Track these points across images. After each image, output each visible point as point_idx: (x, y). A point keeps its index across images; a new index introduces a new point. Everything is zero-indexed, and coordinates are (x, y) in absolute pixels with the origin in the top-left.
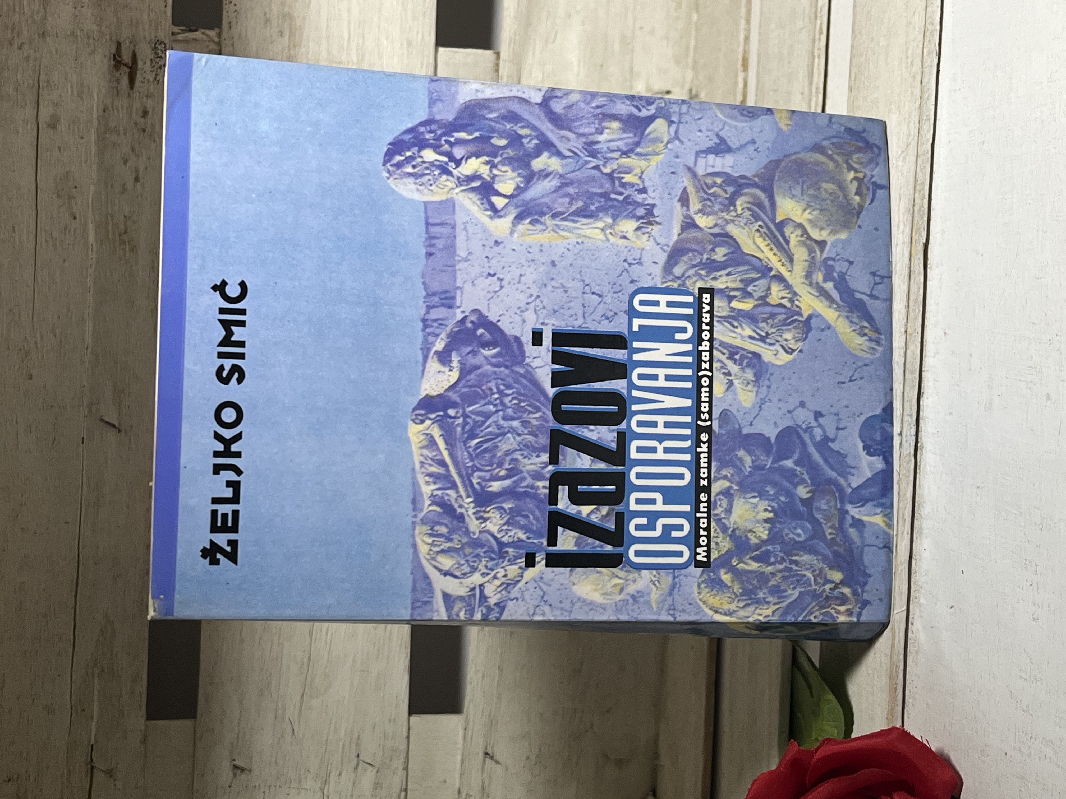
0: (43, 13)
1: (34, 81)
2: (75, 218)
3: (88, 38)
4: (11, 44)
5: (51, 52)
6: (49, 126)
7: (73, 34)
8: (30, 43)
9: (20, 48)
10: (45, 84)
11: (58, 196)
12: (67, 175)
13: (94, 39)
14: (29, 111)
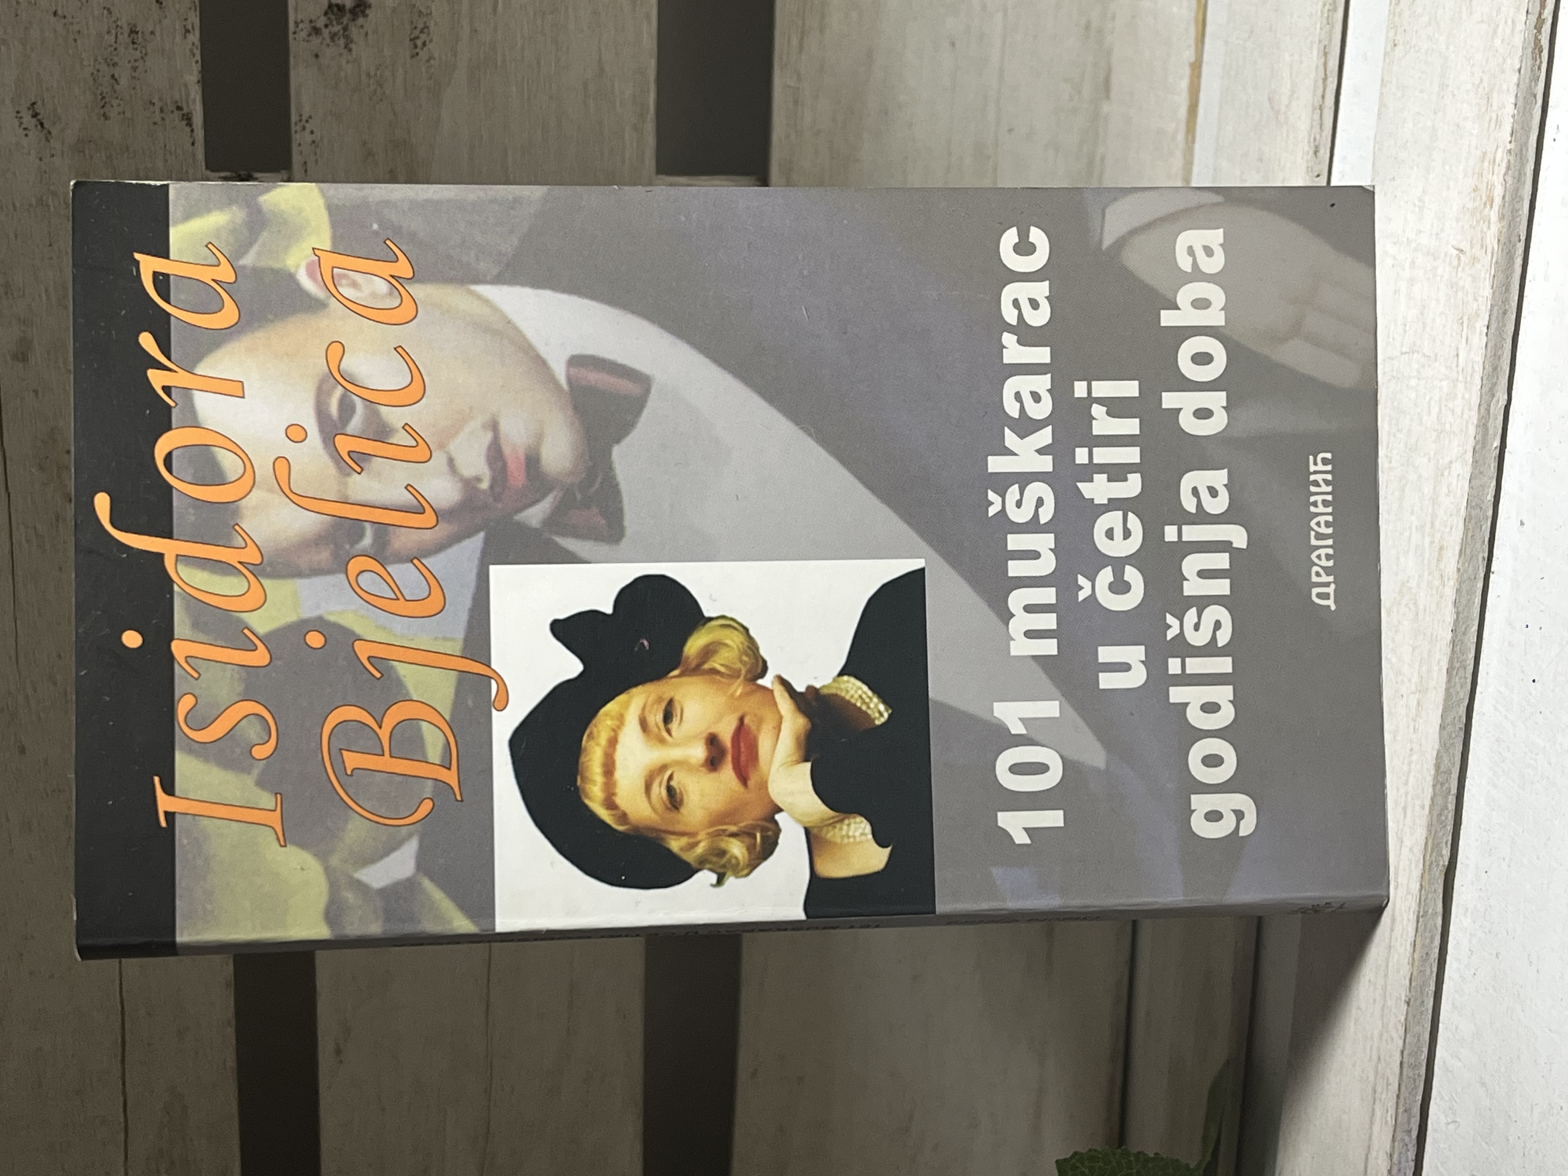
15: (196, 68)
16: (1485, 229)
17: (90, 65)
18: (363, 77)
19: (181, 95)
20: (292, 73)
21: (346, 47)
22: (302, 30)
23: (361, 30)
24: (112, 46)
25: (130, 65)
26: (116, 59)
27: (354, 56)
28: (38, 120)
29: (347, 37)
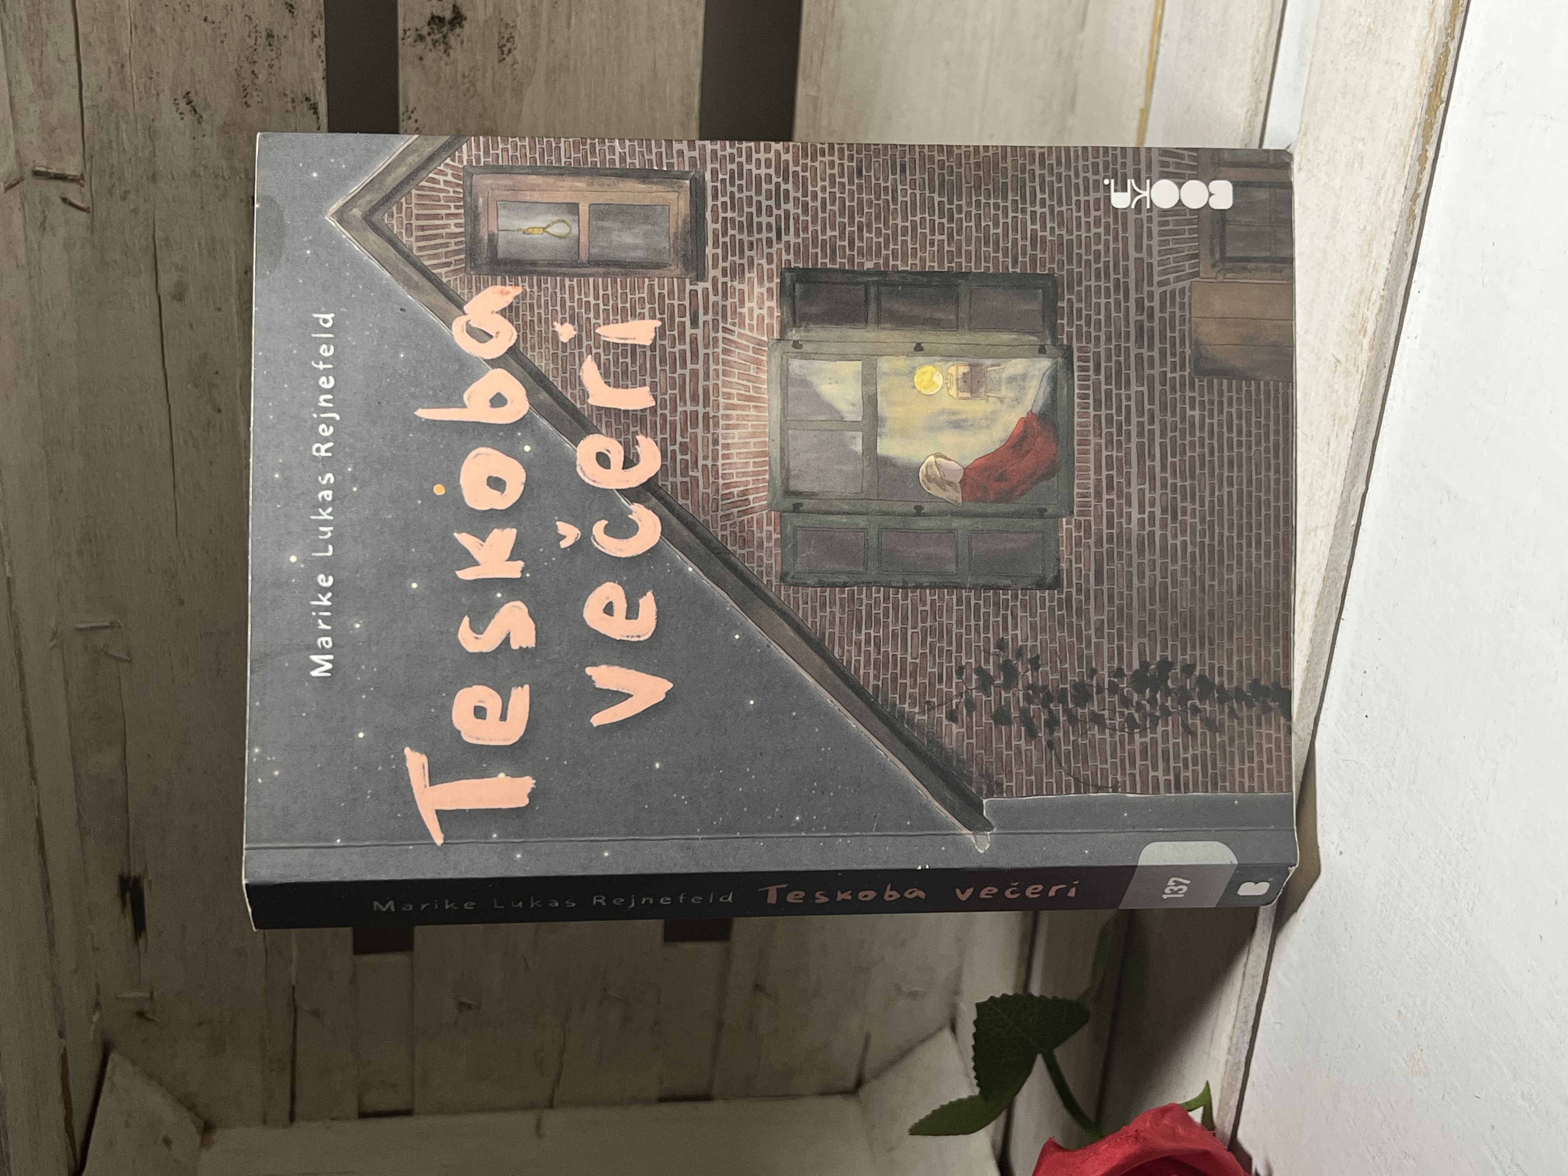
0: (151, 148)
1: (146, 239)
2: (219, 411)
3: (216, 177)
4: (111, 193)
5: (167, 201)
6: (174, 297)
7: (194, 174)
8: (137, 191)
9: (124, 198)
10: (163, 243)
11: (196, 386)
12: (204, 356)
13: (224, 179)
14: (145, 280)
15: (322, 66)
16: (1358, 352)
17: (234, 63)
18: (459, 78)
19: (309, 90)
20: (401, 72)
21: (445, 52)
22: (409, 37)
23: (458, 38)
24: (251, 47)
25: (267, 63)
26: (256, 57)
27: (452, 59)
28: (192, 107)
29: (446, 43)
